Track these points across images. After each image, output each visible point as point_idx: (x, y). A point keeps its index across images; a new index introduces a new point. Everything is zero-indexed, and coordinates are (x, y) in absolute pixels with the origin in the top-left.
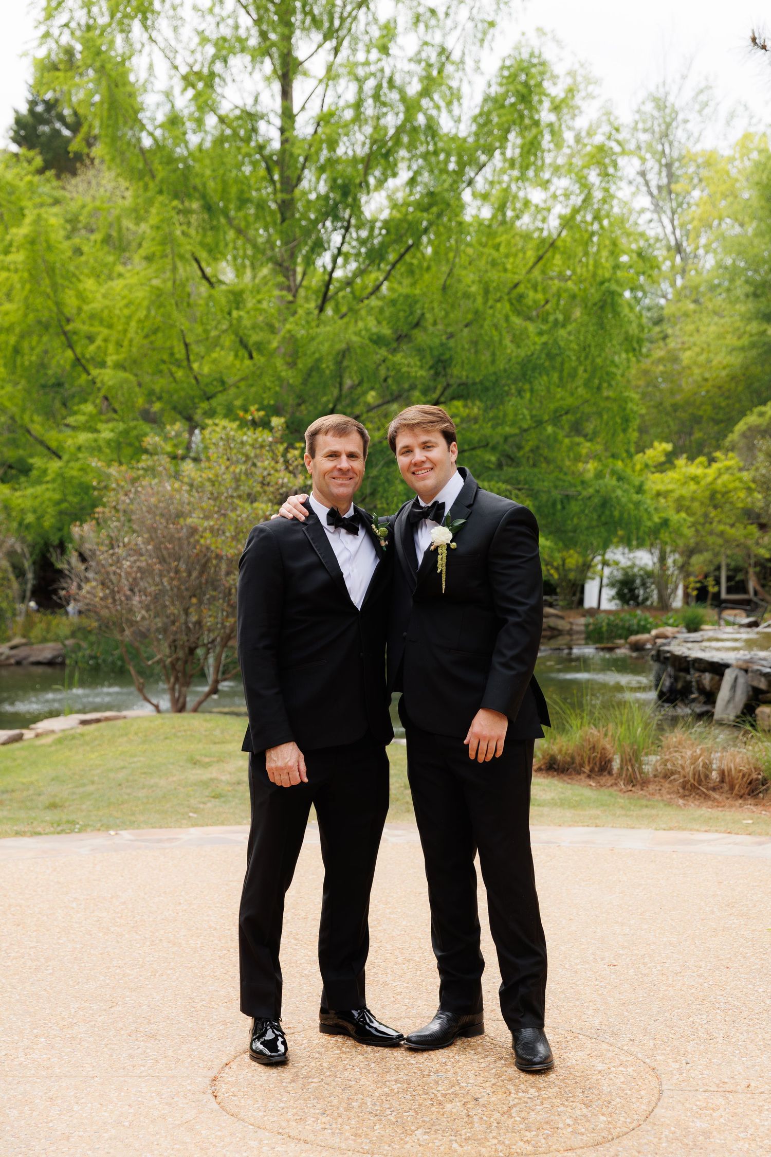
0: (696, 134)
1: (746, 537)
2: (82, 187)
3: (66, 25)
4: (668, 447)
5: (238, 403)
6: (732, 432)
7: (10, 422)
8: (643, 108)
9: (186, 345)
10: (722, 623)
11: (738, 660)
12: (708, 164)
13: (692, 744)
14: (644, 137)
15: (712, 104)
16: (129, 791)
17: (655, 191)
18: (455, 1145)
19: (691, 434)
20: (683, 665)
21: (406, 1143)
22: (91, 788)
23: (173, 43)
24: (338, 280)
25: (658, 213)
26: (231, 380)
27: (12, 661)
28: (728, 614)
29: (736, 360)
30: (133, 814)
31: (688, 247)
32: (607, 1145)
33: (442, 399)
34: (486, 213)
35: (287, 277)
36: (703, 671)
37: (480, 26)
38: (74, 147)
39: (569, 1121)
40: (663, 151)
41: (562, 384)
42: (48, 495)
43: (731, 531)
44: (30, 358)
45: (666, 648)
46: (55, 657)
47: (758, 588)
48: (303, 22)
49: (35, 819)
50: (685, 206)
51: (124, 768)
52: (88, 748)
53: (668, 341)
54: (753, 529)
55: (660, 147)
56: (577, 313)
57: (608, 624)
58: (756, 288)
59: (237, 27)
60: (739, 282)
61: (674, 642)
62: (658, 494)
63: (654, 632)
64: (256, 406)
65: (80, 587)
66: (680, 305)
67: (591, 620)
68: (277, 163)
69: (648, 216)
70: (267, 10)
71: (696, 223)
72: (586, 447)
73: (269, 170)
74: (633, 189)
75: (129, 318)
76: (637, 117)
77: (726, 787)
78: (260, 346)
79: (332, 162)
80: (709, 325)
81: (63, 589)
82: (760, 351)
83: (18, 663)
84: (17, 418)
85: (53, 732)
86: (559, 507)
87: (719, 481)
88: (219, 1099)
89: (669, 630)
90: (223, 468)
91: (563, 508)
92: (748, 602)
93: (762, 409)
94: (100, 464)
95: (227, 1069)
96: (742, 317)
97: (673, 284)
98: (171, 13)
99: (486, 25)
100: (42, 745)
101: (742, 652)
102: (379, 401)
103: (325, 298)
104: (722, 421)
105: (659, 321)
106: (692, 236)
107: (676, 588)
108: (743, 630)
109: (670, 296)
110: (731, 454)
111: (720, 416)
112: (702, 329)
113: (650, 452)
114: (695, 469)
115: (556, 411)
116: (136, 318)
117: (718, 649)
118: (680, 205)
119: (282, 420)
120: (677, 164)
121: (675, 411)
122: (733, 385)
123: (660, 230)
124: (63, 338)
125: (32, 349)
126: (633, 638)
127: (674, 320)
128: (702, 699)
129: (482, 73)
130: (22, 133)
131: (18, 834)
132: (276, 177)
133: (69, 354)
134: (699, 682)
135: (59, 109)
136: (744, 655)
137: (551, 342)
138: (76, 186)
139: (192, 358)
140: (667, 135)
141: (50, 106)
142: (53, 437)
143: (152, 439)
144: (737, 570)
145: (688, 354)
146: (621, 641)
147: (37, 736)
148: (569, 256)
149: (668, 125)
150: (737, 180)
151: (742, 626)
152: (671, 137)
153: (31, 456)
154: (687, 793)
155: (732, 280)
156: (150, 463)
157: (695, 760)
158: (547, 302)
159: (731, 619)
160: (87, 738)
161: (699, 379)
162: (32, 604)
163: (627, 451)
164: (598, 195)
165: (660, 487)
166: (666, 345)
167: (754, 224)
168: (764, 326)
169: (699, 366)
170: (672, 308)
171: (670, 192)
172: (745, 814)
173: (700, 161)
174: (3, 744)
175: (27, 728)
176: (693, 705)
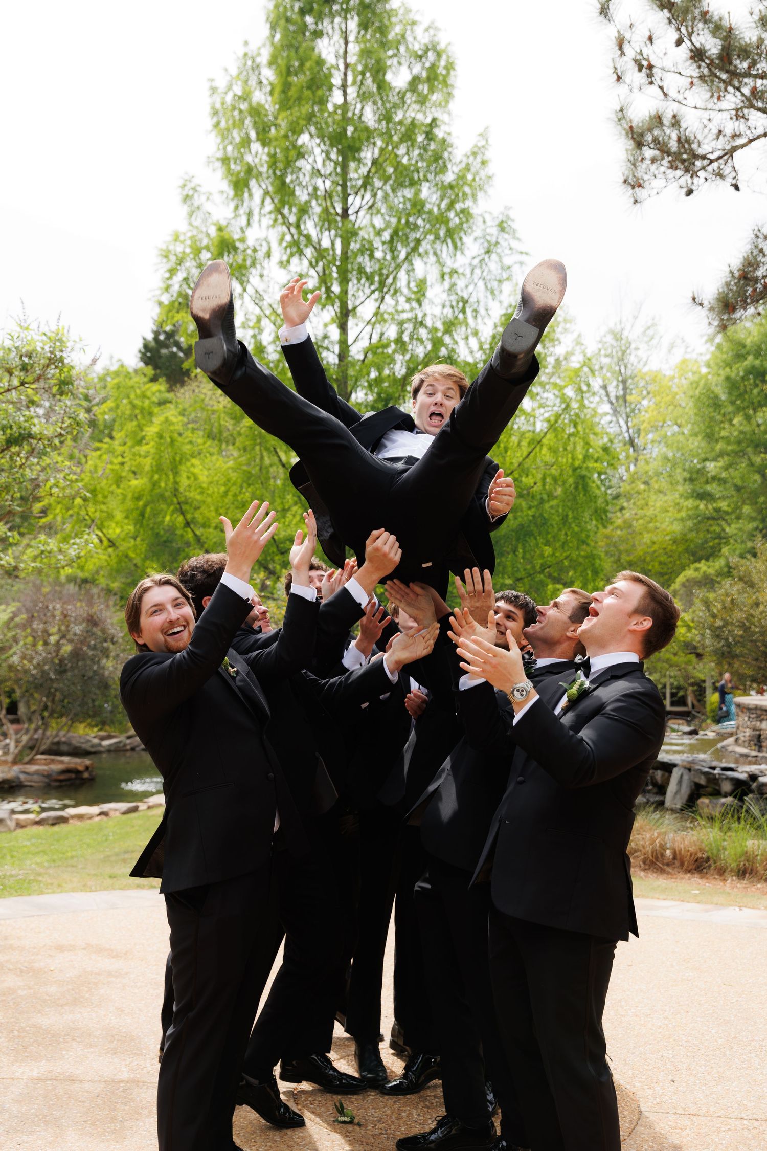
0: (645, 359)
1: (686, 663)
3: (184, 280)
6: (674, 582)
8: (605, 340)
11: (683, 761)
12: (654, 380)
13: (651, 829)
14: (606, 361)
15: (657, 336)
17: (614, 401)
23: (261, 293)
25: (615, 416)
27: (128, 747)
28: (672, 723)
29: (677, 528)
31: (639, 442)
36: (657, 769)
38: (186, 365)
40: (620, 371)
41: (547, 543)
43: (675, 659)
47: (696, 703)
50: (636, 411)
53: (624, 512)
54: (693, 657)
55: (617, 368)
56: (559, 491)
58: (691, 472)
60: (679, 470)
66: (633, 485)
71: (645, 424)
74: (598, 399)
75: (226, 493)
76: (600, 346)
77: (677, 863)
79: (378, 381)
80: (656, 501)
82: (695, 521)
83: (133, 749)
84: (139, 565)
92: (688, 714)
93: (697, 565)
96: (681, 496)
97: (628, 470)
100: (153, 816)
101: (685, 755)
104: (666, 574)
105: (617, 497)
106: (642, 434)
108: (685, 736)
109: (625, 479)
111: (665, 570)
112: (651, 503)
115: (542, 566)
116: (230, 494)
118: (633, 411)
120: (630, 381)
122: (674, 548)
123: (617, 429)
124: (177, 506)
125: (154, 514)
127: (629, 496)
128: (655, 790)
130: (149, 354)
133: (182, 519)
134: (653, 778)
135: (177, 338)
136: (685, 756)
137: (537, 514)
138: (185, 392)
140: (623, 359)
141: (170, 335)
144: (679, 688)
145: (641, 521)
147: (149, 808)
148: (553, 450)
149: (624, 353)
150: (676, 394)
151: (685, 733)
152: (626, 361)
154: (647, 867)
155: (673, 468)
157: (653, 841)
158: (535, 484)
159: (675, 727)
161: (648, 542)
164: (574, 405)
166: (623, 515)
167: (690, 426)
168: (698, 502)
169: (648, 532)
170: (628, 487)
171: (625, 401)
172: (693, 884)
173: (648, 378)
174: (125, 813)
175: (141, 800)
176: (648, 796)
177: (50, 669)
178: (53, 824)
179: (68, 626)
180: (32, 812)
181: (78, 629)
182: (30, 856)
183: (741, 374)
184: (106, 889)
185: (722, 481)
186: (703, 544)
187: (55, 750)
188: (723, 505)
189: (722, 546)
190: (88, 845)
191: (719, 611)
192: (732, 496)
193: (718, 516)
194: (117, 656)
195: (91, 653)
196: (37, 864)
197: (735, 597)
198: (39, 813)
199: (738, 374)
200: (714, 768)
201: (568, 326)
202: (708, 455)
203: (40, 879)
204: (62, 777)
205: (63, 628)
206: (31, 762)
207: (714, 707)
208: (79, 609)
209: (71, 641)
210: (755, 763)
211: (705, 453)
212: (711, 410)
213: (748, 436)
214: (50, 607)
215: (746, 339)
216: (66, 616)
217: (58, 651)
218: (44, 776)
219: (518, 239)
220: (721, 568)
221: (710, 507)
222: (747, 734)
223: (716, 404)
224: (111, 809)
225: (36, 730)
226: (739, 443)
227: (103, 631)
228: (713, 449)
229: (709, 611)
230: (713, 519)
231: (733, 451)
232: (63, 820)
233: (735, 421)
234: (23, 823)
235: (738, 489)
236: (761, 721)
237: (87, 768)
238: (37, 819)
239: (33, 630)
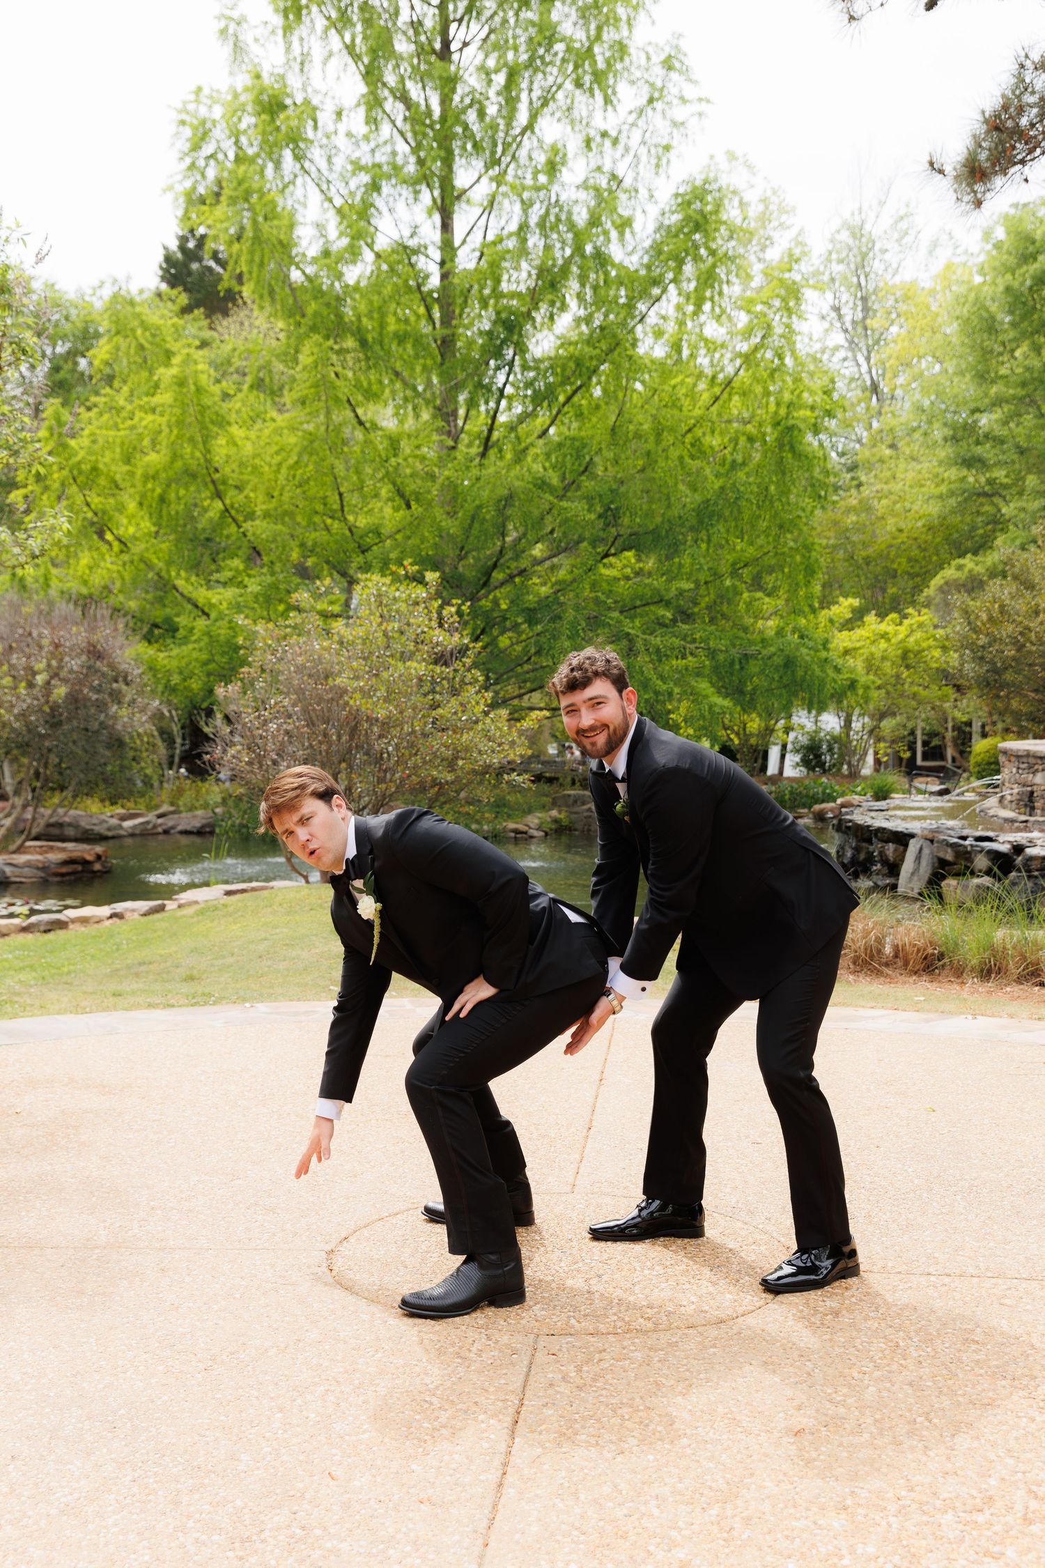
0: (895, 266)
1: (941, 699)
2: (234, 328)
3: (212, 156)
4: (856, 602)
5: (393, 556)
6: (928, 587)
7: (156, 578)
8: (838, 237)
9: (341, 495)
10: (914, 791)
11: (924, 829)
12: (906, 298)
13: (864, 918)
14: (838, 268)
15: (912, 232)
16: (269, 963)
17: (850, 328)
18: (573, 1321)
19: (884, 590)
20: (865, 834)
21: (522, 1318)
22: (230, 960)
23: (326, 173)
24: (502, 425)
25: (853, 350)
26: (385, 531)
27: (160, 830)
28: (919, 783)
29: (934, 509)
30: (272, 987)
31: (885, 388)
32: (731, 1323)
33: (613, 551)
34: (660, 352)
35: (448, 423)
36: (887, 841)
37: (653, 151)
38: (225, 284)
39: (693, 1299)
40: (860, 284)
41: (741, 534)
42: (195, 655)
43: (925, 693)
44: (176, 508)
45: (848, 817)
46: (203, 826)
47: (957, 755)
48: (464, 148)
49: (170, 991)
50: (882, 343)
51: (266, 939)
52: (231, 919)
53: (862, 488)
54: (950, 691)
55: (855, 280)
56: (758, 456)
57: (791, 792)
58: (956, 431)
59: (394, 153)
61: (857, 811)
62: (847, 652)
63: (839, 801)
64: (410, 560)
65: (224, 751)
66: (875, 450)
67: (773, 788)
68: (437, 300)
69: (842, 354)
70: (425, 135)
71: (892, 361)
72: (768, 603)
73: (428, 309)
74: (826, 325)
75: (279, 465)
76: (830, 247)
77: (900, 963)
78: (418, 497)
79: (496, 297)
80: (906, 471)
81: (207, 753)
82: (960, 499)
83: (166, 832)
84: (163, 574)
85: (196, 902)
86: (737, 667)
87: (912, 639)
88: (334, 1273)
89: (856, 799)
90: (375, 624)
91: (742, 668)
92: (942, 769)
93: (961, 561)
94: (246, 622)
95: (345, 1243)
96: (941, 463)
97: (869, 428)
98: (325, 141)
99: (660, 150)
100: (184, 916)
102: (545, 555)
103: (487, 444)
104: (918, 575)
105: (853, 468)
106: (888, 375)
107: (865, 754)
108: (933, 798)
109: (864, 441)
110: (924, 611)
111: (917, 569)
112: (899, 476)
113: (835, 609)
114: (886, 626)
115: (734, 564)
116: (286, 465)
117: (904, 819)
118: (877, 342)
119: (437, 574)
120: (873, 297)
121: (868, 564)
122: (930, 537)
123: (856, 369)
124: (211, 487)
125: (179, 498)
126: (817, 807)
127: (869, 467)
128: (885, 870)
129: (656, 203)
130: (173, 271)
131: (150, 1006)
132: (437, 314)
133: (219, 505)
134: (881, 853)
135: (211, 245)
136: (927, 824)
138: (228, 328)
139: (346, 509)
140: (863, 267)
141: (202, 241)
142: (202, 595)
143: (302, 596)
144: (933, 734)
145: (884, 502)
146: (806, 811)
147: (180, 906)
148: (747, 397)
149: (864, 256)
150: (937, 315)
151: (932, 793)
152: (867, 269)
153: (178, 615)
154: (858, 968)
155: (930, 422)
156: (299, 620)
157: (866, 933)
158: (724, 447)
159: (923, 787)
160: (231, 909)
161: (894, 530)
162: (183, 770)
163: (811, 606)
164: (778, 330)
165: (848, 644)
166: (859, 493)
167: (955, 361)
168: (965, 472)
169: (895, 516)
170: (867, 453)
171: (866, 329)
172: (918, 990)
173: (898, 294)
174: (145, 915)
175: (170, 899)
176: (875, 878)
177: (37, 720)
178: (46, 931)
179: (61, 660)
180: (18, 916)
181: (75, 664)
182: (12, 973)
183: (1028, 283)
184: (107, 1009)
185: (1000, 441)
186: (970, 531)
187: (54, 833)
188: (1000, 474)
189: (998, 534)
190: (93, 957)
191: (984, 624)
192: (1013, 462)
193: (993, 492)
194: (134, 701)
195: (95, 697)
196: (20, 981)
197: (1008, 602)
198: (28, 916)
199: (1022, 284)
200: (964, 838)
201: (784, 217)
202: (979, 404)
203: (16, 999)
204: (64, 870)
205: (54, 663)
206: (19, 850)
207: (979, 759)
208: (77, 635)
209: (65, 681)
210: (1026, 829)
211: (976, 400)
212: (985, 336)
213: (1036, 375)
214: (35, 634)
215: (1035, 230)
216: (57, 646)
217: (48, 694)
218: (38, 868)
219: (695, 82)
220: (994, 564)
221: (983, 480)
222: (1016, 791)
223: (991, 326)
224: (127, 910)
225: (25, 807)
226: (1024, 384)
227: (112, 666)
228: (986, 395)
229: (969, 623)
230: (985, 494)
231: (1014, 397)
232: (62, 925)
233: (1018, 353)
234: (5, 931)
235: (1022, 452)
236: (1034, 773)
237: (99, 857)
238: (24, 924)
239: (12, 666)
